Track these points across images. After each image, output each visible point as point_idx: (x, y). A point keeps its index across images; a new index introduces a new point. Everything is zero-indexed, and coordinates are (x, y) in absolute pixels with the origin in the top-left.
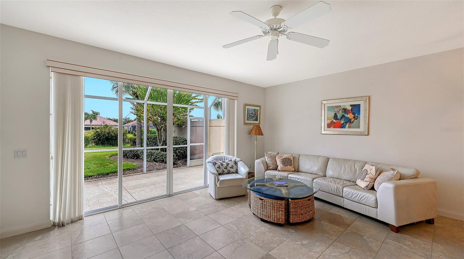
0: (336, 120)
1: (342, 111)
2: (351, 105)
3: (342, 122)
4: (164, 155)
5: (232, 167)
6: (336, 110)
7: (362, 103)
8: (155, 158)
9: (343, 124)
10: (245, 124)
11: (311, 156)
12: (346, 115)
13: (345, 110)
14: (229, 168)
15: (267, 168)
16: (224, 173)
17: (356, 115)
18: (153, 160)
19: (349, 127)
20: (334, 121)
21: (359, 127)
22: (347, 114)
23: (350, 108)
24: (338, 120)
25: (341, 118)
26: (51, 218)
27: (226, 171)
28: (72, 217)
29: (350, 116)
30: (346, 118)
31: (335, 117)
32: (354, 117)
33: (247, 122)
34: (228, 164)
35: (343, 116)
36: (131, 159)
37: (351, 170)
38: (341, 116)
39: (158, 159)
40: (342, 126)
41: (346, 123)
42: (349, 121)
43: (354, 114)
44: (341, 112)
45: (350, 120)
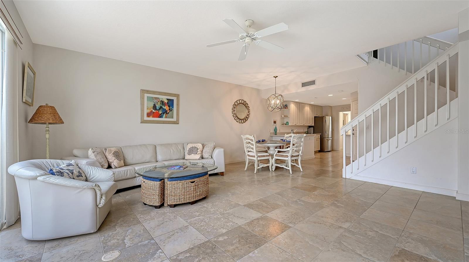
0: (155, 110)
1: (160, 103)
2: (167, 99)
3: (160, 112)
6: (155, 101)
7: (175, 99)
9: (161, 114)
10: (24, 101)
12: (163, 107)
13: (162, 102)
17: (171, 108)
19: (166, 117)
20: (154, 111)
21: (172, 117)
22: (165, 106)
23: (166, 101)
24: (157, 110)
25: (160, 109)
29: (166, 108)
30: (164, 109)
31: (155, 107)
32: (169, 109)
35: (161, 108)
38: (159, 107)
40: (160, 116)
41: (164, 113)
42: (165, 112)
43: (169, 106)
44: (159, 103)
45: (166, 111)
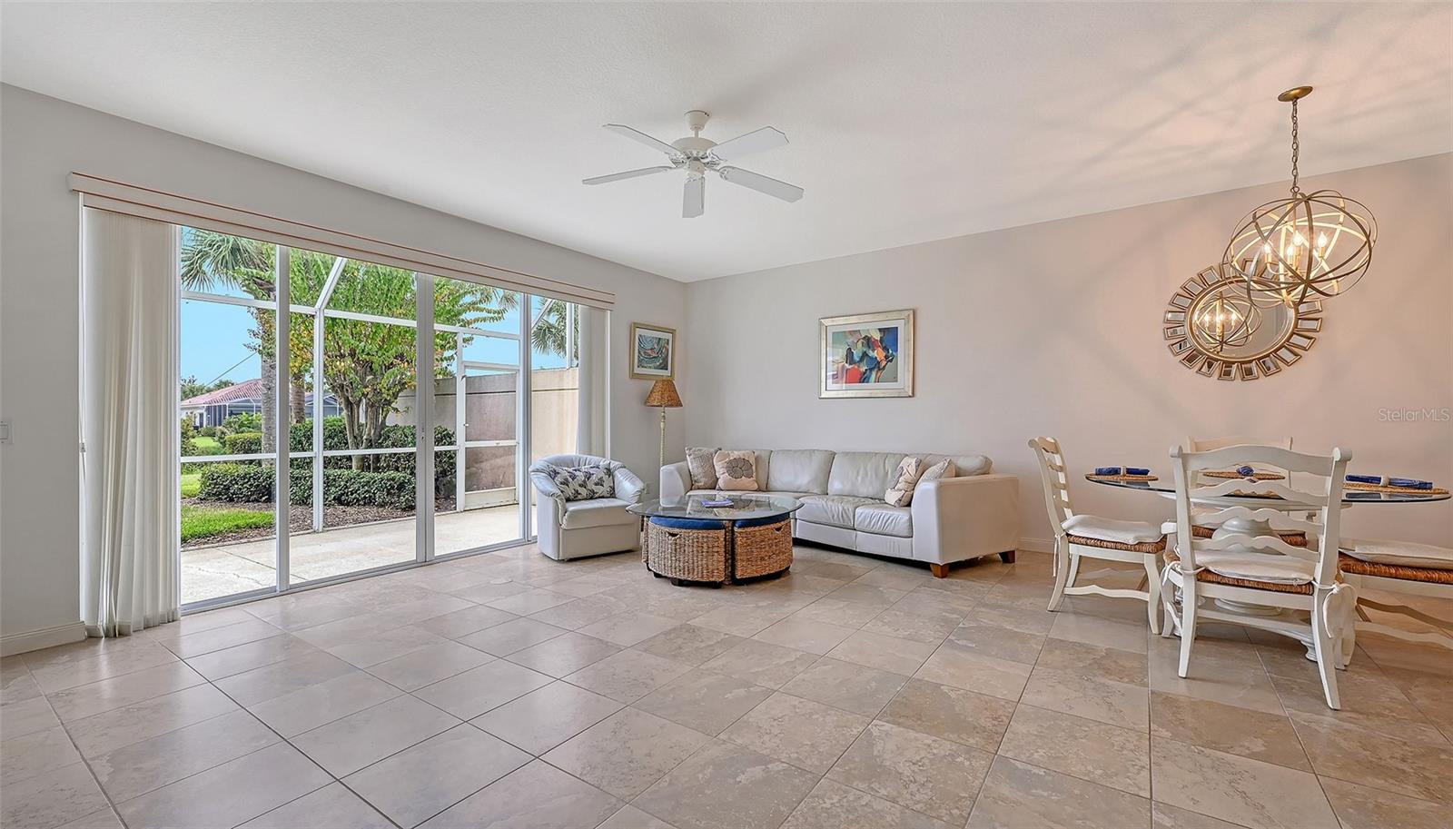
0: (850, 364)
1: (863, 343)
2: (880, 330)
3: (863, 369)
4: (375, 481)
5: (600, 483)
6: (851, 340)
7: (900, 325)
8: (342, 494)
9: (865, 373)
10: (634, 376)
11: (795, 451)
12: (871, 353)
13: (868, 341)
14: (591, 485)
15: (692, 485)
16: (579, 497)
17: (890, 352)
18: (334, 499)
19: (877, 381)
20: (847, 366)
21: (895, 379)
22: (873, 350)
23: (877, 336)
24: (855, 363)
25: (861, 360)
26: (83, 615)
27: (584, 492)
28: (148, 612)
29: (878, 354)
30: (871, 358)
31: (849, 356)
32: (886, 357)
33: (637, 370)
34: (588, 476)
35: (865, 355)
36: (248, 501)
37: (877, 475)
38: (861, 355)
39: (352, 494)
40: (863, 378)
41: (871, 370)
42: (876, 365)
43: (885, 349)
44: (860, 344)
45: (879, 363)
